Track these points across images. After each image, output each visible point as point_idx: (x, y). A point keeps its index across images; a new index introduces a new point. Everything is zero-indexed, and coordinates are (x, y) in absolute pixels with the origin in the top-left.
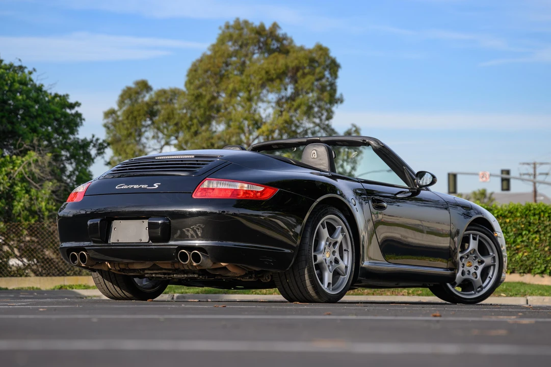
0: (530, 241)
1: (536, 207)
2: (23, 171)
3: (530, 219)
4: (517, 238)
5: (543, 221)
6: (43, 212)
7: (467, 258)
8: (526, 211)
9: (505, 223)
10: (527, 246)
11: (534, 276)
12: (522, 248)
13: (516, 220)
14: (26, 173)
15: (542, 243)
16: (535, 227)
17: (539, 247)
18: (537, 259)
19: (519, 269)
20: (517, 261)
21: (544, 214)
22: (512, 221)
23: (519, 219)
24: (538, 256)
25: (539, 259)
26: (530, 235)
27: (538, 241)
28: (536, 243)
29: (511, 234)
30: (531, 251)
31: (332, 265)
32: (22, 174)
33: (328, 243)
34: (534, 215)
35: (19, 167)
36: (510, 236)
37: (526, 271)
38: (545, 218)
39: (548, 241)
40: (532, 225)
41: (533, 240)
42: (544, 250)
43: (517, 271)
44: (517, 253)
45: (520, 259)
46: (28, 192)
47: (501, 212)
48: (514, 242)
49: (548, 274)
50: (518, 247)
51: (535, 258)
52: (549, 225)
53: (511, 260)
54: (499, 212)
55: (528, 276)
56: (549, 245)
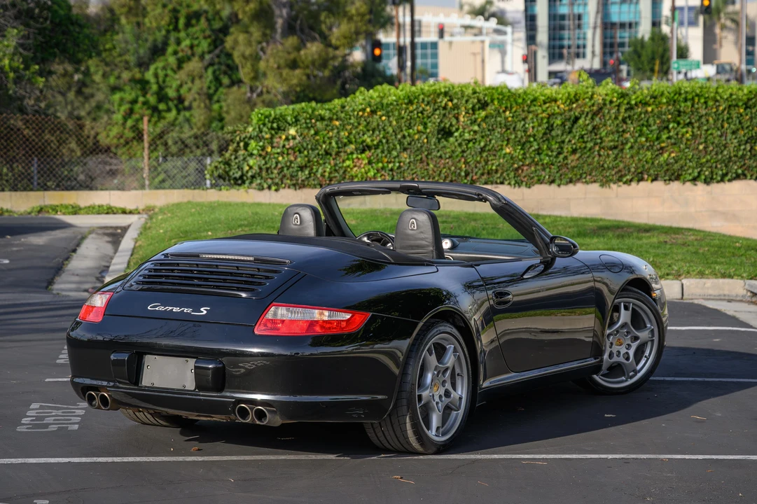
0: (680, 136)
1: (688, 89)
3: (680, 107)
4: (662, 133)
5: (698, 109)
6: (7, 73)
7: (616, 335)
9: (647, 111)
10: (675, 144)
11: (684, 184)
12: (667, 146)
13: (661, 108)
15: (695, 139)
16: (687, 117)
17: (690, 145)
18: (688, 161)
19: (663, 175)
20: (662, 165)
21: (699, 100)
22: (656, 110)
23: (664, 107)
24: (690, 157)
25: (690, 161)
26: (679, 129)
27: (690, 137)
28: (688, 140)
29: (654, 128)
30: (680, 151)
31: (442, 401)
33: (436, 373)
34: (686, 100)
36: (651, 131)
37: (673, 177)
38: (700, 105)
39: (703, 136)
40: (682, 114)
41: (683, 135)
42: (697, 148)
43: (661, 177)
44: (661, 154)
45: (665, 161)
47: (641, 97)
48: (658, 138)
49: (703, 181)
50: (663, 145)
51: (685, 160)
52: (706, 114)
53: (653, 163)
54: (638, 97)
55: (676, 185)
56: (705, 142)
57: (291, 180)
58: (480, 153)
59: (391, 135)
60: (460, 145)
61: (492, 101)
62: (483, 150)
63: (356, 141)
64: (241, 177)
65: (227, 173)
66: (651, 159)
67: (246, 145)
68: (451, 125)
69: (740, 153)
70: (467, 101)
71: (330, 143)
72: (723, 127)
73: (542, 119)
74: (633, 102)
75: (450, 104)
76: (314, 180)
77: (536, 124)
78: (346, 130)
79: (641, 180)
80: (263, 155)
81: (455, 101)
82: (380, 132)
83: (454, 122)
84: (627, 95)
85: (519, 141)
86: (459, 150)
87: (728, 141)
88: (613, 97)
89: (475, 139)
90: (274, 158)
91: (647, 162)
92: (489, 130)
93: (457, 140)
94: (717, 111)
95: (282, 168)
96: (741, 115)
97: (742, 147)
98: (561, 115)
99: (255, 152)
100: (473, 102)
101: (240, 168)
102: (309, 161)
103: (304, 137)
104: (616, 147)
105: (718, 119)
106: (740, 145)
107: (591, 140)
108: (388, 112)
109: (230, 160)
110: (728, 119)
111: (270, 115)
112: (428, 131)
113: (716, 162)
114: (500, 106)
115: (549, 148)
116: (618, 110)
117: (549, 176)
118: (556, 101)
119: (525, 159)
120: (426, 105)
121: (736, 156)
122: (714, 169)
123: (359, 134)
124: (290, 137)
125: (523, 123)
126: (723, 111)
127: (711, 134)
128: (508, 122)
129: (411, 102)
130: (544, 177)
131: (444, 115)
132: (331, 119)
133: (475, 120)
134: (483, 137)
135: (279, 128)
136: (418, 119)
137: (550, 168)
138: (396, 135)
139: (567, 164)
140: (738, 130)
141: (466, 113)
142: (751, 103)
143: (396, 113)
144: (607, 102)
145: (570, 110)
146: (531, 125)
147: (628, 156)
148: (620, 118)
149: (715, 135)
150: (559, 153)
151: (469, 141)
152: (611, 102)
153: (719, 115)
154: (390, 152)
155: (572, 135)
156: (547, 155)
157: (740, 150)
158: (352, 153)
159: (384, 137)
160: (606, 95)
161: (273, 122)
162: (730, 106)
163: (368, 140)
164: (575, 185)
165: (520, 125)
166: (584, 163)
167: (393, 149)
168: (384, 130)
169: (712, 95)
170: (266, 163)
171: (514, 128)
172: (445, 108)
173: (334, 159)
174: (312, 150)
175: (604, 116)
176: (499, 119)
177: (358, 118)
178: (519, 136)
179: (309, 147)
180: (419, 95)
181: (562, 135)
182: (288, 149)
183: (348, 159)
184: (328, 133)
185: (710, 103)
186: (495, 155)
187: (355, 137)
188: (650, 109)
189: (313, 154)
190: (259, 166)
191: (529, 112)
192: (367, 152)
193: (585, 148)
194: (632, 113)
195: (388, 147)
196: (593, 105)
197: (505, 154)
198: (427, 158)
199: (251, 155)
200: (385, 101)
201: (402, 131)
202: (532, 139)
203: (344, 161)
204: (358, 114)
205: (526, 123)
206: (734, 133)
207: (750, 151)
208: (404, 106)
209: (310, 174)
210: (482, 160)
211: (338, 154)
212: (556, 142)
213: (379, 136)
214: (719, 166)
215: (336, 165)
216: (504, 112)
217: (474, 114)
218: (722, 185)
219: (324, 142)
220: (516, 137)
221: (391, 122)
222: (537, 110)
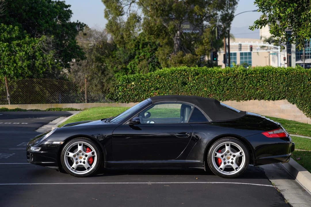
0: (263, 84)
2: (39, 45)
3: (264, 75)
5: (270, 75)
8: (262, 71)
9: (252, 76)
10: (262, 87)
13: (257, 75)
14: (41, 47)
15: (269, 85)
16: (266, 78)
18: (266, 93)
21: (270, 72)
23: (258, 75)
24: (267, 91)
26: (263, 82)
28: (266, 86)
29: (254, 81)
30: (264, 90)
32: (39, 47)
34: (266, 72)
35: (37, 44)
36: (254, 83)
37: (261, 98)
40: (264, 77)
41: (265, 84)
42: (269, 89)
43: (257, 98)
44: (257, 90)
45: (258, 93)
46: (42, 56)
48: (256, 85)
49: (272, 99)
50: (258, 87)
52: (272, 77)
53: (254, 93)
54: (249, 71)
55: (262, 101)
56: (272, 86)
57: (133, 100)
58: (196, 90)
59: (166, 84)
60: (189, 87)
61: (200, 73)
62: (197, 89)
63: (154, 87)
64: (117, 99)
65: (112, 97)
66: (254, 92)
67: (118, 88)
68: (186, 81)
69: (284, 90)
70: (191, 73)
71: (146, 87)
72: (278, 81)
73: (217, 79)
74: (248, 73)
75: (186, 74)
76: (140, 99)
77: (215, 80)
78: (151, 83)
79: (251, 99)
80: (123, 91)
81: (188, 73)
82: (162, 83)
83: (187, 80)
84: (246, 71)
85: (209, 86)
86: (189, 89)
87: (280, 86)
88: (241, 71)
89: (194, 86)
90: (127, 92)
91: (252, 93)
92: (199, 82)
93: (188, 86)
94: (276, 76)
95: (130, 95)
96: (284, 77)
97: (285, 88)
98: (223, 77)
99: (121, 90)
100: (193, 73)
101: (117, 96)
102: (138, 93)
103: (137, 85)
104: (242, 88)
105: (276, 79)
106: (284, 87)
107: (233, 86)
108: (165, 77)
109: (113, 93)
110: (280, 78)
111: (126, 78)
112: (178, 83)
113: (276, 93)
114: (203, 74)
115: (219, 89)
116: (243, 75)
117: (219, 98)
118: (222, 73)
119: (211, 92)
120: (178, 74)
121: (282, 91)
122: (276, 96)
123: (155, 84)
124: (132, 85)
125: (210, 80)
126: (278, 76)
127: (274, 84)
128: (206, 80)
129: (173, 73)
130: (218, 98)
131: (184, 78)
132: (146, 79)
133: (194, 79)
134: (197, 85)
135: (129, 82)
136: (175, 79)
137: (220, 95)
138: (167, 84)
139: (225, 94)
140: (283, 82)
141: (191, 77)
142: (288, 73)
143: (168, 77)
144: (239, 73)
145: (227, 76)
146: (213, 81)
147: (246, 91)
148: (243, 78)
149: (275, 84)
150: (223, 90)
151: (192, 86)
152: (240, 73)
153: (277, 77)
154: (166, 90)
155: (227, 84)
156: (218, 91)
157: (284, 89)
158: (153, 90)
159: (163, 85)
160: (239, 70)
161: (127, 80)
162: (280, 74)
163: (158, 86)
164: (228, 101)
165: (209, 81)
166: (231, 93)
167: (167, 89)
168: (164, 83)
169: (274, 70)
170: (124, 94)
171: (207, 82)
172: (184, 75)
173: (147, 92)
174: (140, 89)
175: (238, 78)
176: (202, 79)
177: (155, 79)
178: (209, 85)
179: (138, 88)
180: (175, 71)
181: (224, 84)
182: (131, 89)
183: (152, 92)
184: (145, 84)
185: (274, 73)
186: (201, 91)
187: (154, 85)
188: (253, 75)
189: (140, 91)
190: (122, 95)
191: (212, 76)
192: (158, 90)
193: (231, 88)
194: (247, 76)
195: (165, 88)
196: (234, 74)
197: (204, 90)
198: (178, 92)
199: (120, 91)
200: (164, 73)
201: (169, 83)
202: (213, 86)
203: (150, 93)
204: (155, 77)
205: (211, 80)
206: (282, 83)
207: (287, 89)
208: (170, 74)
209: (139, 97)
210: (197, 92)
211: (148, 91)
212: (221, 87)
213: (162, 84)
214: (277, 95)
215: (147, 94)
216: (204, 76)
217: (194, 77)
218: (278, 101)
219: (144, 87)
220: (208, 85)
221: (166, 80)
222: (215, 76)
